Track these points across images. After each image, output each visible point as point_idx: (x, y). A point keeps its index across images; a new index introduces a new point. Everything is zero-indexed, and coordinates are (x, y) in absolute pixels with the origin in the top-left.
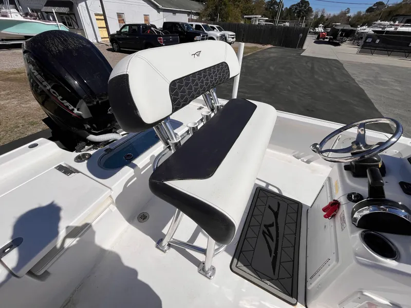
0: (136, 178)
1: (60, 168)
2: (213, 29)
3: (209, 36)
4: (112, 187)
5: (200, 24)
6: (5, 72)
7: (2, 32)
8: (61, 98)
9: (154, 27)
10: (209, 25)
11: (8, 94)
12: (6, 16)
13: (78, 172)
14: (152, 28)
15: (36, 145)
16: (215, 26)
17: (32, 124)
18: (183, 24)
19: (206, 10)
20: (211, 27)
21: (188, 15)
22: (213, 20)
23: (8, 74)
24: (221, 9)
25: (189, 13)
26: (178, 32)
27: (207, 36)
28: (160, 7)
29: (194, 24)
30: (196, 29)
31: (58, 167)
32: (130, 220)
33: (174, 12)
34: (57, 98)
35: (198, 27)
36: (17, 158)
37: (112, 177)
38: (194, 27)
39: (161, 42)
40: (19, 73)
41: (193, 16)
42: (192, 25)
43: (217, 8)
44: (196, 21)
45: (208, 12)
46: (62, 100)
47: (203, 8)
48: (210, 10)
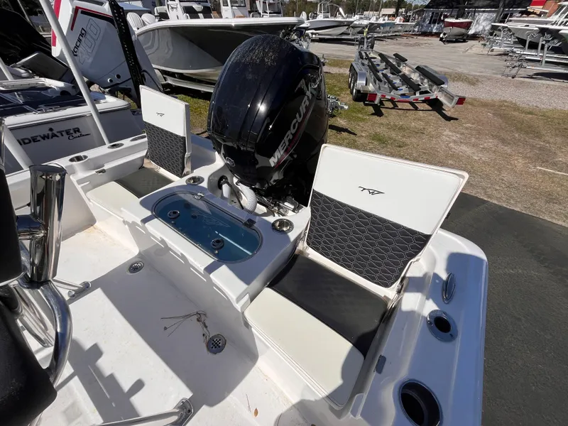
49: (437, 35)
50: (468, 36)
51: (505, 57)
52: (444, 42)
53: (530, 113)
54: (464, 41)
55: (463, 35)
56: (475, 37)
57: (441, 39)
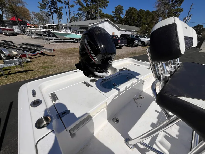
0: (117, 97)
1: (84, 83)
2: (144, 37)
3: (142, 40)
4: (109, 98)
5: (138, 35)
6: (61, 50)
7: (64, 37)
8: (92, 53)
9: (117, 36)
10: (142, 36)
11: (60, 57)
12: (67, 32)
13: (92, 86)
14: (116, 36)
15: (76, 71)
16: (145, 36)
17: (66, 68)
18: (130, 35)
19: (141, 30)
20: (143, 37)
21: (132, 32)
22: (144, 34)
23: (62, 50)
24: (149, 30)
25: (132, 31)
26: (127, 38)
27: (141, 40)
28: (120, 29)
29: (135, 35)
30: (135, 37)
31: (83, 82)
32: (109, 119)
33: (126, 31)
34: (90, 53)
35: (137, 36)
36: (71, 75)
37: (108, 92)
38: (135, 36)
39: (119, 42)
40: (65, 50)
41: (134, 32)
42: (134, 36)
43: (146, 29)
44: (136, 34)
45: (142, 31)
46: (92, 54)
47: (140, 29)
48: (143, 30)
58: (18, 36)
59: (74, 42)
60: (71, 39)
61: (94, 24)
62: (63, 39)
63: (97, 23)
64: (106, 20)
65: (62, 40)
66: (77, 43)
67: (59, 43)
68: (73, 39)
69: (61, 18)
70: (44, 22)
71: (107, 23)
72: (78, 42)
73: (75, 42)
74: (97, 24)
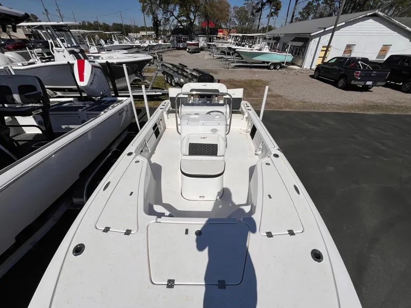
7: (253, 59)
14: (359, 62)
39: (357, 76)
49: (185, 49)
50: (199, 48)
51: (221, 60)
52: (190, 52)
53: (240, 82)
54: (199, 52)
55: (197, 49)
56: (202, 49)
57: (188, 52)
58: (202, 52)
59: (268, 68)
60: (264, 62)
61: (326, 29)
62: (251, 63)
63: (333, 27)
64: (368, 14)
65: (248, 65)
66: (274, 70)
67: (242, 69)
68: (268, 63)
69: (277, 15)
70: (247, 23)
71: (371, 21)
72: (275, 68)
73: (270, 69)
74: (332, 31)
